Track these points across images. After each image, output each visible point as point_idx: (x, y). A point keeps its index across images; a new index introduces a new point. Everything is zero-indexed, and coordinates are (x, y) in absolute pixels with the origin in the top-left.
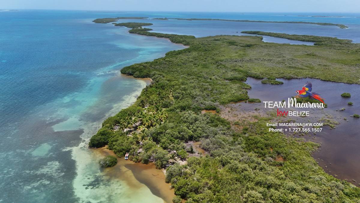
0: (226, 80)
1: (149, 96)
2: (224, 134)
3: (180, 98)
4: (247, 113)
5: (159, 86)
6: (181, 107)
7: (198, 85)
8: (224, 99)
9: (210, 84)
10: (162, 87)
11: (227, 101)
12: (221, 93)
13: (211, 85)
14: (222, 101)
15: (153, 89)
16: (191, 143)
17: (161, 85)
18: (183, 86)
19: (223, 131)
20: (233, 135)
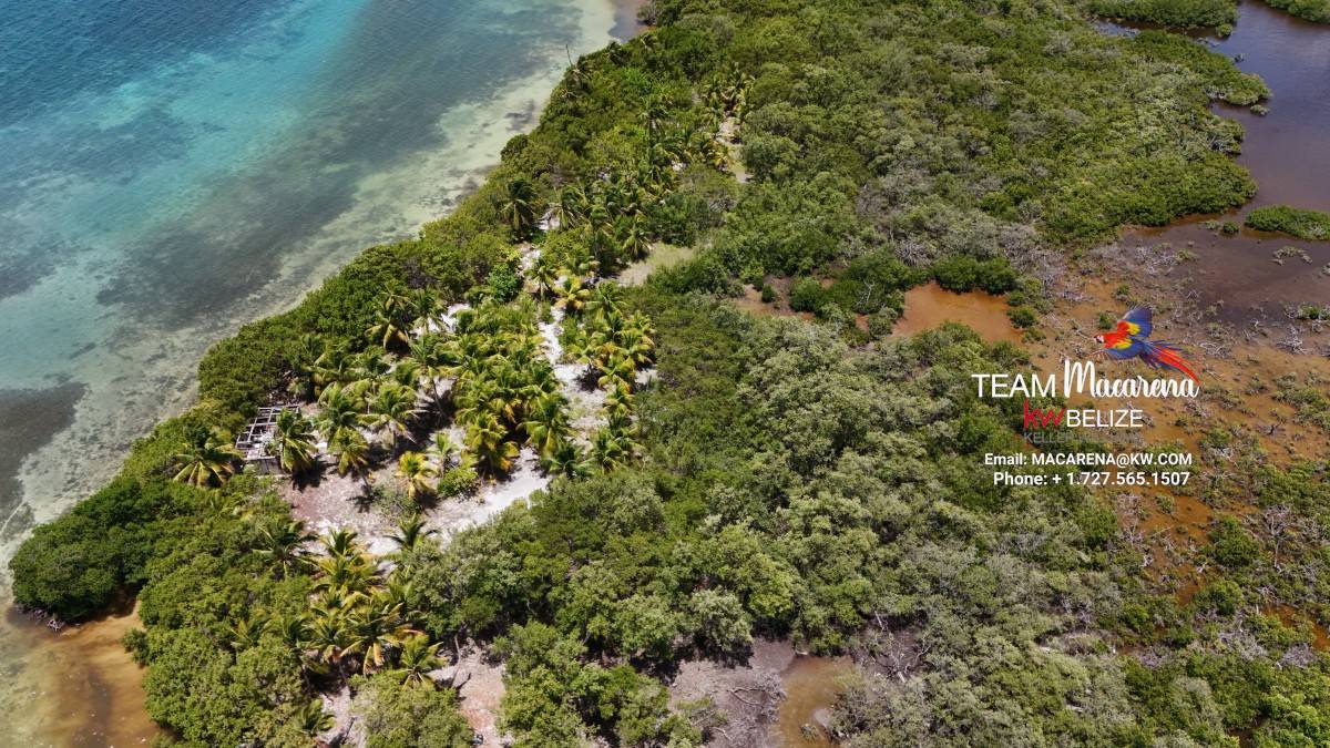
0: (1102, 17)
1: (582, 134)
2: (1055, 600)
3: (780, 169)
4: (1242, 353)
5: (669, 54)
6: (773, 248)
7: (919, 58)
8: (1076, 194)
9: (998, 51)
10: (686, 58)
11: (1097, 218)
12: (1060, 139)
13: (1001, 59)
14: (1059, 209)
15: (630, 72)
16: (767, 667)
17: (686, 47)
18: (818, 71)
19: (1044, 561)
20: (1125, 620)
